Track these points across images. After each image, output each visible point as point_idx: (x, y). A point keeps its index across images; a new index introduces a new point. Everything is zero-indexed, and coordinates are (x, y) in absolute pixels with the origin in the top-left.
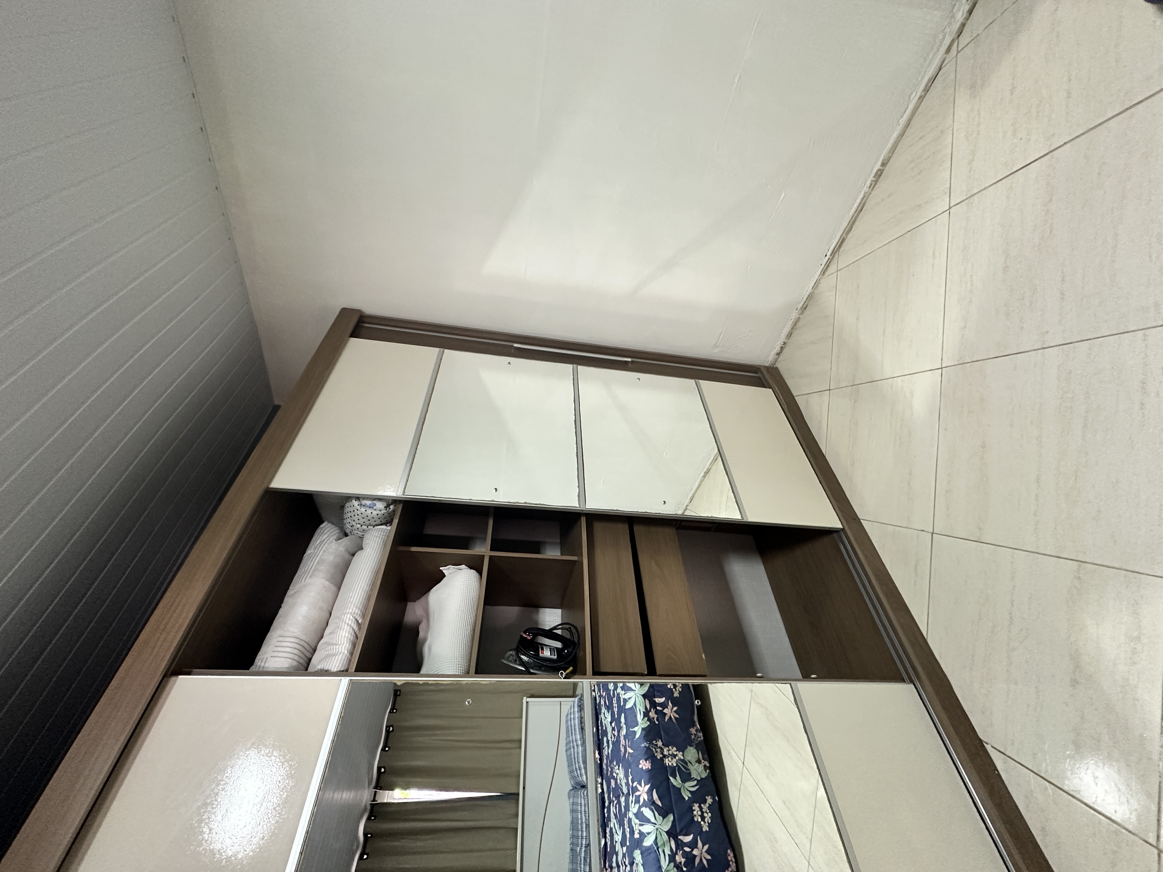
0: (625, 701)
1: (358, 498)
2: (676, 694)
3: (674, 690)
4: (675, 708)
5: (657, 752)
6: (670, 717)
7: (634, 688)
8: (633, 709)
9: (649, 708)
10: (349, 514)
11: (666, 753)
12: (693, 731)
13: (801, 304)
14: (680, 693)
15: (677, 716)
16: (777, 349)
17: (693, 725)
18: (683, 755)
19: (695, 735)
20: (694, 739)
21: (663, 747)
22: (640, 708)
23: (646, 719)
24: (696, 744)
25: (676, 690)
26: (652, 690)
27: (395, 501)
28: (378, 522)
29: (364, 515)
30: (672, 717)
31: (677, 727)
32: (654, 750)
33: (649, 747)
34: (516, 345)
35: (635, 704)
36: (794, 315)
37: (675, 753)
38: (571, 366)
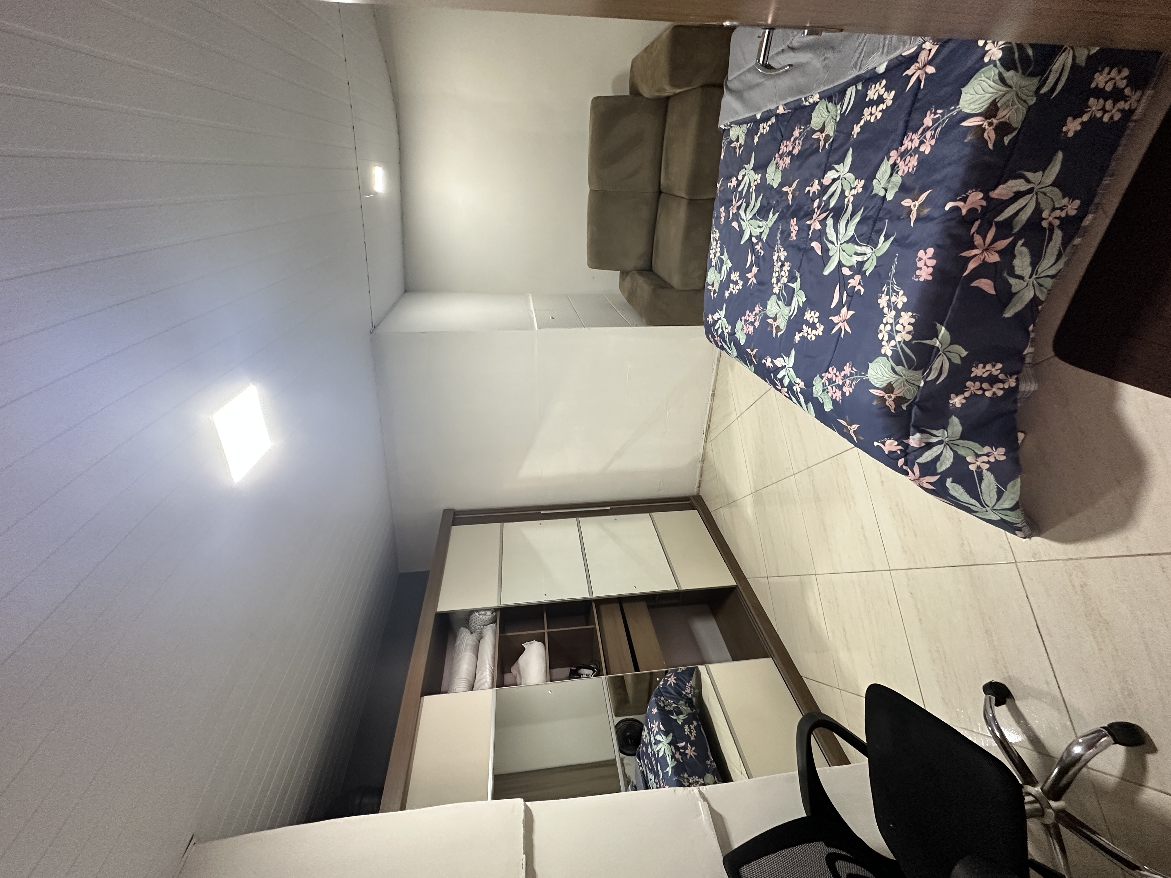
0: (658, 752)
1: (478, 610)
2: (693, 738)
3: (690, 735)
4: (693, 749)
5: (684, 782)
6: (691, 755)
7: (662, 740)
8: (664, 756)
9: (674, 752)
10: (474, 621)
11: (691, 781)
12: (708, 762)
13: (701, 459)
14: (695, 737)
15: (696, 754)
16: (697, 485)
17: (708, 758)
18: (703, 780)
19: (710, 765)
20: (710, 768)
21: (688, 778)
22: (668, 753)
23: (673, 760)
24: (712, 771)
25: (692, 735)
26: (674, 738)
27: (495, 610)
28: (489, 623)
29: (482, 620)
30: (692, 755)
31: (697, 761)
32: (682, 781)
33: (678, 779)
34: (542, 512)
35: (664, 752)
36: (699, 465)
37: (698, 780)
38: (575, 519)
